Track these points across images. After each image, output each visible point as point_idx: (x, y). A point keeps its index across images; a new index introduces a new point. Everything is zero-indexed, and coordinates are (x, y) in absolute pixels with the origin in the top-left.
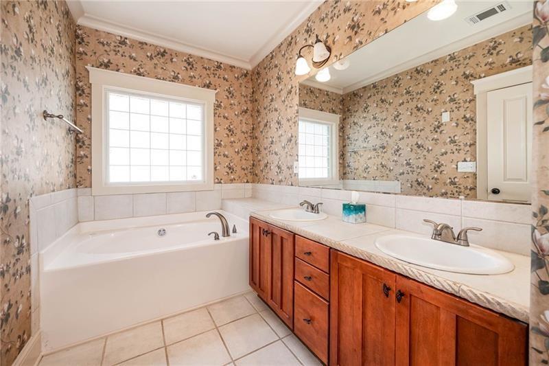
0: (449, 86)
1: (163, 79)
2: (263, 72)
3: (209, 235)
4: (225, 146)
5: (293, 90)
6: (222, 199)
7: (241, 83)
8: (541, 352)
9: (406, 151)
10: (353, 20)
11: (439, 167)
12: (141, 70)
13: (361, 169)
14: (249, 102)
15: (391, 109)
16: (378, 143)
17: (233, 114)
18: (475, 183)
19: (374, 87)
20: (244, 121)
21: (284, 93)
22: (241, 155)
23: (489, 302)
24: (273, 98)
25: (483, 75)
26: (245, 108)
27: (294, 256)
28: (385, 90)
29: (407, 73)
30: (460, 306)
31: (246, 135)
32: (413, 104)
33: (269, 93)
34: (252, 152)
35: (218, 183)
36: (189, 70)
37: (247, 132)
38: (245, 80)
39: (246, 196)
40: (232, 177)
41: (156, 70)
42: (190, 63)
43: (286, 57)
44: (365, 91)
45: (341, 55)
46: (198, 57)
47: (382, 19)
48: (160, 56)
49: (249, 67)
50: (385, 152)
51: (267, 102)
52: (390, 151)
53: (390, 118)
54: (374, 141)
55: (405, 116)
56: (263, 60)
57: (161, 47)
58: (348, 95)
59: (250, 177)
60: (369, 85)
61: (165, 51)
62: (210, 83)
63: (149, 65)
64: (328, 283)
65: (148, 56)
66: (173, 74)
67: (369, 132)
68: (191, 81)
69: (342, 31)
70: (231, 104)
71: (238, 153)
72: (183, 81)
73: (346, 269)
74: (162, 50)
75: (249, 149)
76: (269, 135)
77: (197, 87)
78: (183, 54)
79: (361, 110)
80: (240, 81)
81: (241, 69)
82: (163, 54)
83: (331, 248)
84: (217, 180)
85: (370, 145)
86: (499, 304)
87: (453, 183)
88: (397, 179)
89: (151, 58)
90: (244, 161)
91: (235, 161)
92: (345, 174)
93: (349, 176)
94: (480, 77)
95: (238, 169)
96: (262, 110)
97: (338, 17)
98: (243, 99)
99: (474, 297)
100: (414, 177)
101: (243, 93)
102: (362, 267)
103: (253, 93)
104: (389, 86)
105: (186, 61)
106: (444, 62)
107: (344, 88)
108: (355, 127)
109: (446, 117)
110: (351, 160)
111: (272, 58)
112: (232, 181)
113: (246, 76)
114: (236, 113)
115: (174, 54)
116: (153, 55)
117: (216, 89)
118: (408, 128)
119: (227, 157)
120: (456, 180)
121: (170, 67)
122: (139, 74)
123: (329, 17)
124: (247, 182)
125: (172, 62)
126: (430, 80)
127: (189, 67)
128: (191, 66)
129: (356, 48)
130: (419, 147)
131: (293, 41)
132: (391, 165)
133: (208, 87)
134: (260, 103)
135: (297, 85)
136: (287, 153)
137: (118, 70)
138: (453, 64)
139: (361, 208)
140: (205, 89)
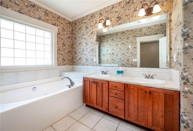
0: (131, 38)
1: (34, 18)
2: (78, 24)
3: (67, 86)
4: (62, 50)
5: (94, 33)
6: (60, 72)
7: (68, 26)
8: (184, 96)
9: (119, 55)
10: (118, 15)
11: (128, 60)
12: (22, 11)
13: (106, 60)
14: (71, 34)
15: (115, 42)
16: (112, 52)
17: (65, 38)
18: (137, 64)
19: (110, 35)
20: (69, 41)
21: (89, 33)
22: (68, 54)
23: (172, 89)
24: (83, 34)
25: (139, 36)
26: (69, 36)
27: (109, 88)
28: (113, 36)
29: (120, 32)
30: (165, 91)
31: (70, 47)
32: (122, 42)
33: (82, 32)
34: (72, 53)
35: (59, 65)
36: (46, 16)
37: (70, 46)
38: (69, 25)
39: (70, 70)
40: (64, 63)
41: (30, 13)
42: (47, 13)
43: (90, 21)
44: (107, 36)
45: (114, 25)
46: (50, 12)
47: (128, 18)
48: (32, 7)
49: (71, 20)
50: (113, 55)
51: (80, 35)
52: (115, 55)
53: (115, 45)
54: (110, 52)
55: (119, 45)
56: (78, 19)
57: (32, 2)
58: (101, 36)
59: (71, 63)
60: (109, 34)
61: (34, 5)
62: (55, 24)
63: (26, 10)
64: (124, 94)
65: (25, 5)
66: (38, 16)
67: (109, 49)
68: (47, 21)
69: (114, 18)
70: (64, 34)
71: (67, 53)
72: (43, 20)
73: (131, 89)
74: (33, 4)
75: (71, 52)
76: (82, 47)
77: (50, 24)
78: (43, 9)
79: (106, 41)
80: (67, 25)
81: (68, 20)
82: (34, 6)
83: (125, 84)
84: (58, 65)
85: (109, 53)
86: (174, 89)
87: (132, 64)
88: (117, 63)
89: (27, 6)
90: (69, 57)
91: (65, 57)
92: (100, 62)
93: (102, 62)
94: (138, 37)
95: (66, 60)
96: (77, 38)
97: (113, 13)
98: (68, 33)
99: (169, 89)
100: (122, 63)
101: (68, 30)
102: (137, 87)
103: (72, 30)
104: (115, 35)
105: (44, 12)
106: (130, 31)
107: (100, 34)
108: (104, 47)
109: (130, 47)
110: (102, 57)
111: (83, 19)
112: (64, 65)
113: (69, 24)
114: (66, 37)
115: (39, 8)
116: (28, 6)
117: (58, 27)
118: (120, 49)
119: (62, 55)
120: (133, 63)
121: (37, 13)
122: (21, 13)
123: (109, 12)
124: (70, 65)
125: (38, 11)
126: (126, 35)
127: (46, 15)
128: (47, 15)
129: (119, 24)
130: (123, 54)
131: (94, 16)
132: (115, 59)
133: (55, 25)
134: (77, 35)
135: (96, 31)
136: (90, 54)
137: (8, 8)
138: (131, 32)
139: (122, 72)
140: (53, 26)
